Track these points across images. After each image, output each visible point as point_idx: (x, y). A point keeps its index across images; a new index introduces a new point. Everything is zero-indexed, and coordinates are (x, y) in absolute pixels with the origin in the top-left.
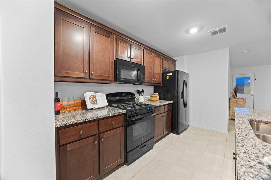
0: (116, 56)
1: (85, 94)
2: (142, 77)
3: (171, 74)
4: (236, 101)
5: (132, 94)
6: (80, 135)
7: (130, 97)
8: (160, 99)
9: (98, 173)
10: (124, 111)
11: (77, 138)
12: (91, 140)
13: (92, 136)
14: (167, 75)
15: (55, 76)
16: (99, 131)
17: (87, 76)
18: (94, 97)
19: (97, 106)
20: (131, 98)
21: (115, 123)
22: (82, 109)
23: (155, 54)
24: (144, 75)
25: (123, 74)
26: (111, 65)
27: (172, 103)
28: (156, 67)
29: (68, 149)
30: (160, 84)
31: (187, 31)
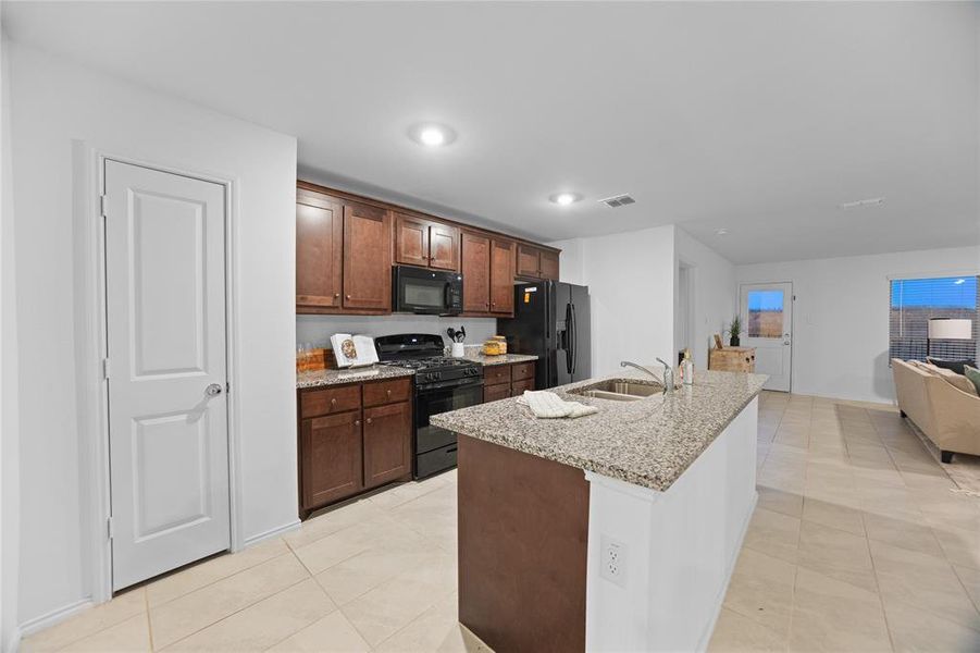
0: (395, 258)
1: (333, 339)
2: (456, 299)
3: (535, 289)
4: (724, 356)
5: (437, 339)
6: (332, 407)
7: (432, 345)
8: (510, 350)
9: (361, 483)
10: (410, 372)
11: (327, 411)
12: (348, 417)
13: (350, 411)
14: (527, 290)
15: (297, 306)
16: (362, 404)
17: (338, 303)
18: (350, 344)
19: (356, 363)
20: (434, 347)
21: (392, 392)
22: (326, 367)
23: (493, 242)
24: (461, 295)
25: (412, 294)
26: (384, 277)
27: (536, 361)
28: (496, 272)
29: (314, 427)
30: (510, 313)
31: (553, 199)
